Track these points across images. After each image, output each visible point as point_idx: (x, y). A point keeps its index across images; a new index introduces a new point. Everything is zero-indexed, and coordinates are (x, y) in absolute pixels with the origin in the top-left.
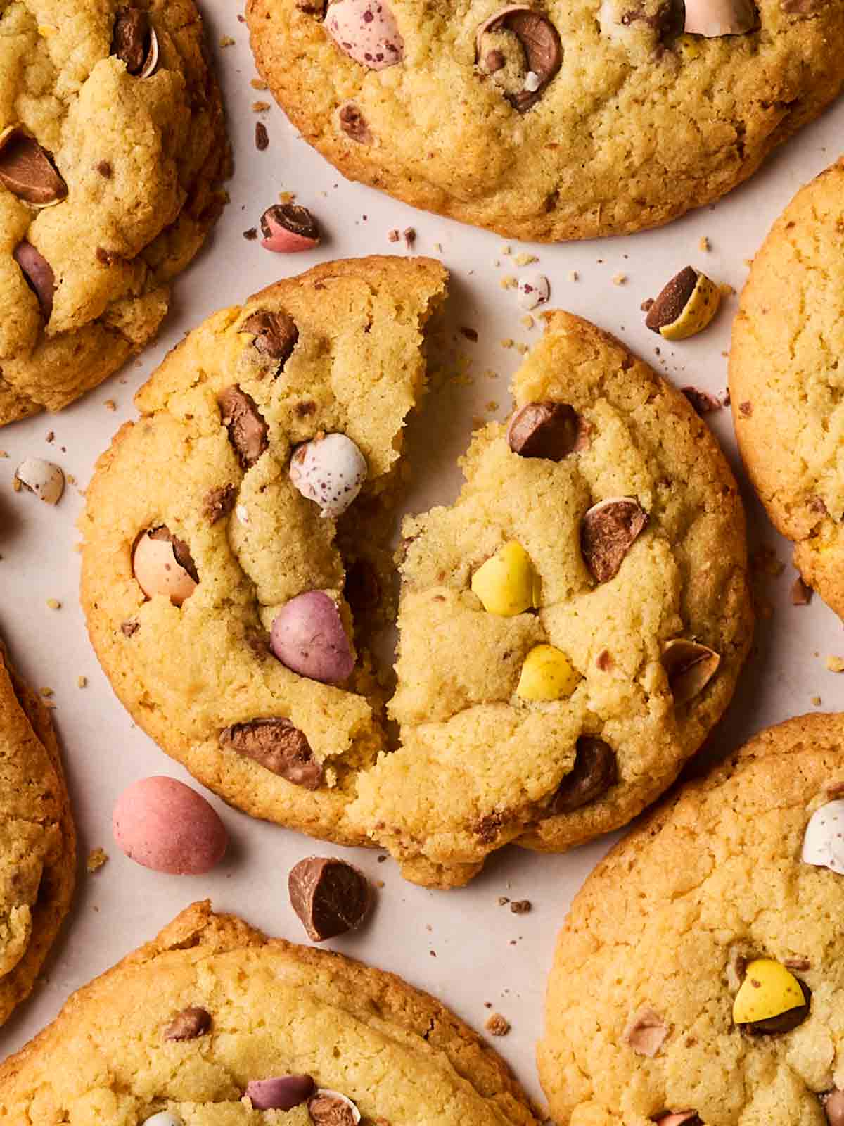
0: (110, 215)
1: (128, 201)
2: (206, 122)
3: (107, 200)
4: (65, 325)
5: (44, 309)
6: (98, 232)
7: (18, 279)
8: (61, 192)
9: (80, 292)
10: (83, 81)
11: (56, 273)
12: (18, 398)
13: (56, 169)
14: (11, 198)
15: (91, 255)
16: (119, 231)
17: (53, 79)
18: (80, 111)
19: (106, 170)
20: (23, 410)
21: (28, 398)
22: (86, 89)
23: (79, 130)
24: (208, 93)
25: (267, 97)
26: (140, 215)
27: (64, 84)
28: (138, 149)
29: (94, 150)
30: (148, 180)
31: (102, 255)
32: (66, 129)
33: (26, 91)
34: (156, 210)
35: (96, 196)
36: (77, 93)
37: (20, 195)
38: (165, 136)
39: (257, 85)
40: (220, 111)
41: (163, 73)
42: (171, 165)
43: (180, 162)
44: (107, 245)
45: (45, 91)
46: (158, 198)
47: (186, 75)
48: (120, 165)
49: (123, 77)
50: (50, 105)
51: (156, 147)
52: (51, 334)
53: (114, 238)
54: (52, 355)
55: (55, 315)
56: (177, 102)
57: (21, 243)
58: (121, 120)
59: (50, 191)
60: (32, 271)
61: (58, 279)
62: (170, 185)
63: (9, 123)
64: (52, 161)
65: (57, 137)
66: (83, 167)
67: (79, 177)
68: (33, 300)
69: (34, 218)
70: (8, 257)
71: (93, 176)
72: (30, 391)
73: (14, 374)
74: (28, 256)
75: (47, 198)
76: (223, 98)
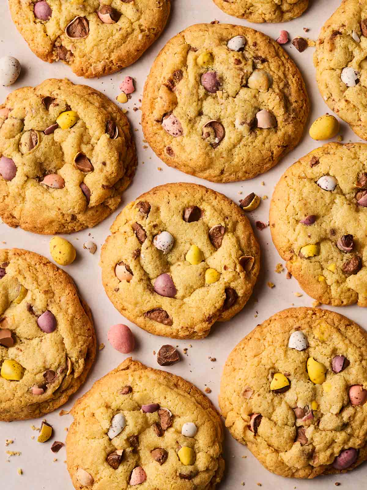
0: (105, 176)
1: (110, 172)
2: (131, 151)
3: (105, 171)
4: (93, 205)
5: (88, 200)
6: (102, 181)
7: (81, 192)
8: (92, 169)
9: (97, 196)
10: (98, 140)
11: (91, 191)
12: (81, 224)
13: (91, 163)
14: (79, 171)
15: (100, 187)
16: (107, 179)
17: (90, 139)
18: (97, 148)
19: (104, 164)
20: (82, 227)
21: (83, 224)
22: (99, 142)
23: (97, 153)
24: (131, 143)
25: (147, 144)
26: (113, 176)
27: (93, 141)
28: (113, 158)
29: (101, 159)
30: (116, 166)
31: (103, 186)
32: (94, 153)
33: (83, 143)
34: (117, 175)
35: (101, 171)
36: (97, 143)
37: (82, 170)
38: (120, 155)
39: (145, 141)
40: (134, 148)
41: (119, 138)
42: (121, 162)
43: (124, 162)
44: (105, 184)
45: (88, 143)
46: (118, 171)
47: (125, 138)
48: (108, 163)
49: (109, 139)
50: (89, 146)
51: (117, 158)
52: (90, 207)
53: (106, 182)
54: (90, 213)
55: (90, 202)
56: (123, 146)
57: (82, 183)
58: (108, 150)
59: (89, 169)
60: (85, 190)
61: (91, 192)
62: (121, 168)
63: (79, 151)
64: (90, 161)
65: (91, 155)
66: (98, 163)
67: (97, 166)
68: (85, 198)
69: (85, 176)
70: (78, 187)
71: (101, 165)
72: (84, 222)
73: (80, 218)
74: (83, 187)
75: (89, 171)
76: (135, 144)
